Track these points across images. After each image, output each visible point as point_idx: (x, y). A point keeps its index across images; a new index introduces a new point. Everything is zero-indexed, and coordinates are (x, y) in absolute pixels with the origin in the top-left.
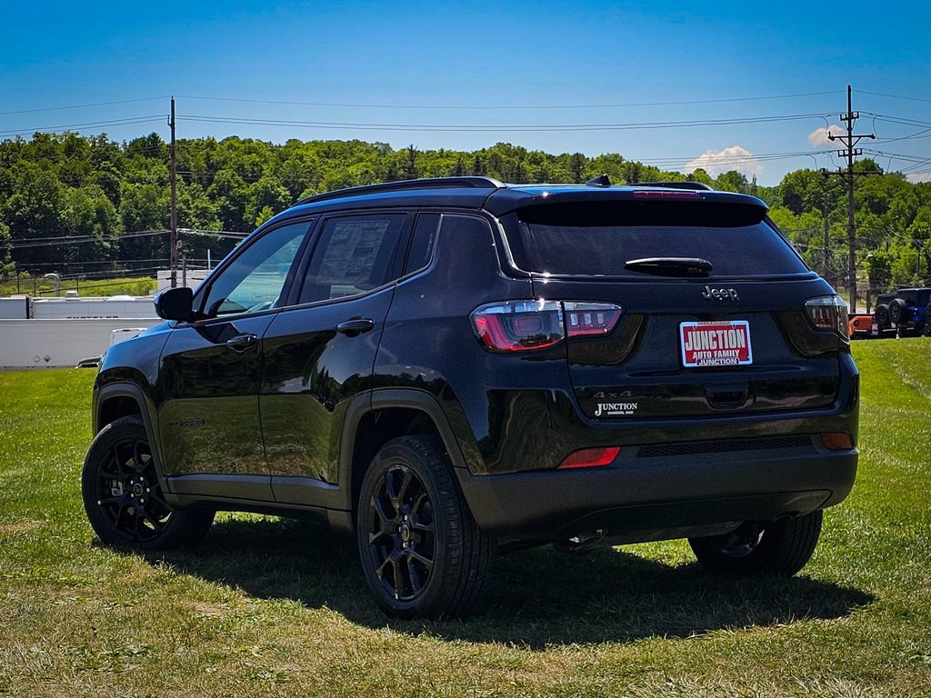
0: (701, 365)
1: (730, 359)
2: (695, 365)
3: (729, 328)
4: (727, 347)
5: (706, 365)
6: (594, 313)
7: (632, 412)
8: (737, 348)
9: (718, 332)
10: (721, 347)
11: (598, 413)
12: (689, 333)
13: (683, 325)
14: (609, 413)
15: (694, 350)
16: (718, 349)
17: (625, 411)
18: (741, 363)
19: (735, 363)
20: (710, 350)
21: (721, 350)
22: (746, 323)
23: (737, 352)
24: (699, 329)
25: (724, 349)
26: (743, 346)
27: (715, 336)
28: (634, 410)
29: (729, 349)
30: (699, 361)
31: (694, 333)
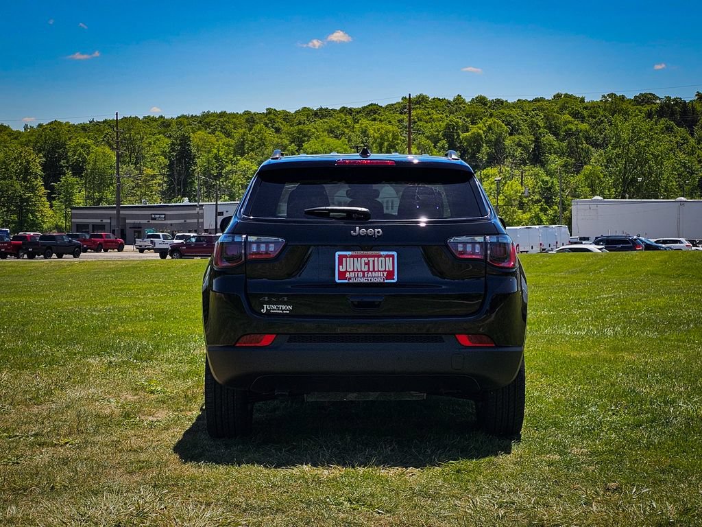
0: (351, 281)
1: (378, 278)
2: (346, 281)
3: (380, 256)
4: (376, 269)
5: (355, 281)
6: (267, 243)
7: (288, 312)
8: (385, 271)
9: (371, 259)
10: (371, 269)
11: (264, 311)
12: (344, 259)
13: (337, 253)
14: (272, 311)
15: (346, 271)
16: (369, 271)
17: (283, 311)
18: (386, 281)
19: (382, 281)
20: (361, 271)
21: (371, 272)
22: (395, 253)
23: (385, 274)
24: (352, 256)
25: (374, 271)
26: (391, 269)
27: (366, 261)
28: (290, 310)
29: (378, 271)
30: (350, 278)
31: (348, 259)
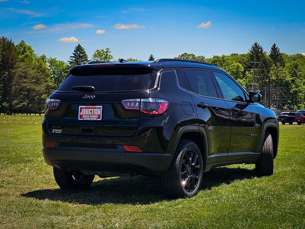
0: (84, 119)
1: (94, 118)
2: (82, 119)
3: (96, 108)
4: (94, 114)
5: (86, 120)
6: (56, 102)
7: (60, 133)
8: (97, 115)
9: (93, 109)
10: (92, 114)
11: (53, 132)
12: (82, 109)
13: (80, 107)
14: (56, 132)
15: (83, 115)
16: (91, 115)
17: (59, 132)
18: (97, 120)
19: (96, 119)
20: (89, 115)
21: (92, 115)
22: (101, 107)
24: (86, 108)
26: (100, 114)
27: (91, 111)
28: (61, 132)
29: (95, 115)
30: (84, 118)
31: (84, 109)
